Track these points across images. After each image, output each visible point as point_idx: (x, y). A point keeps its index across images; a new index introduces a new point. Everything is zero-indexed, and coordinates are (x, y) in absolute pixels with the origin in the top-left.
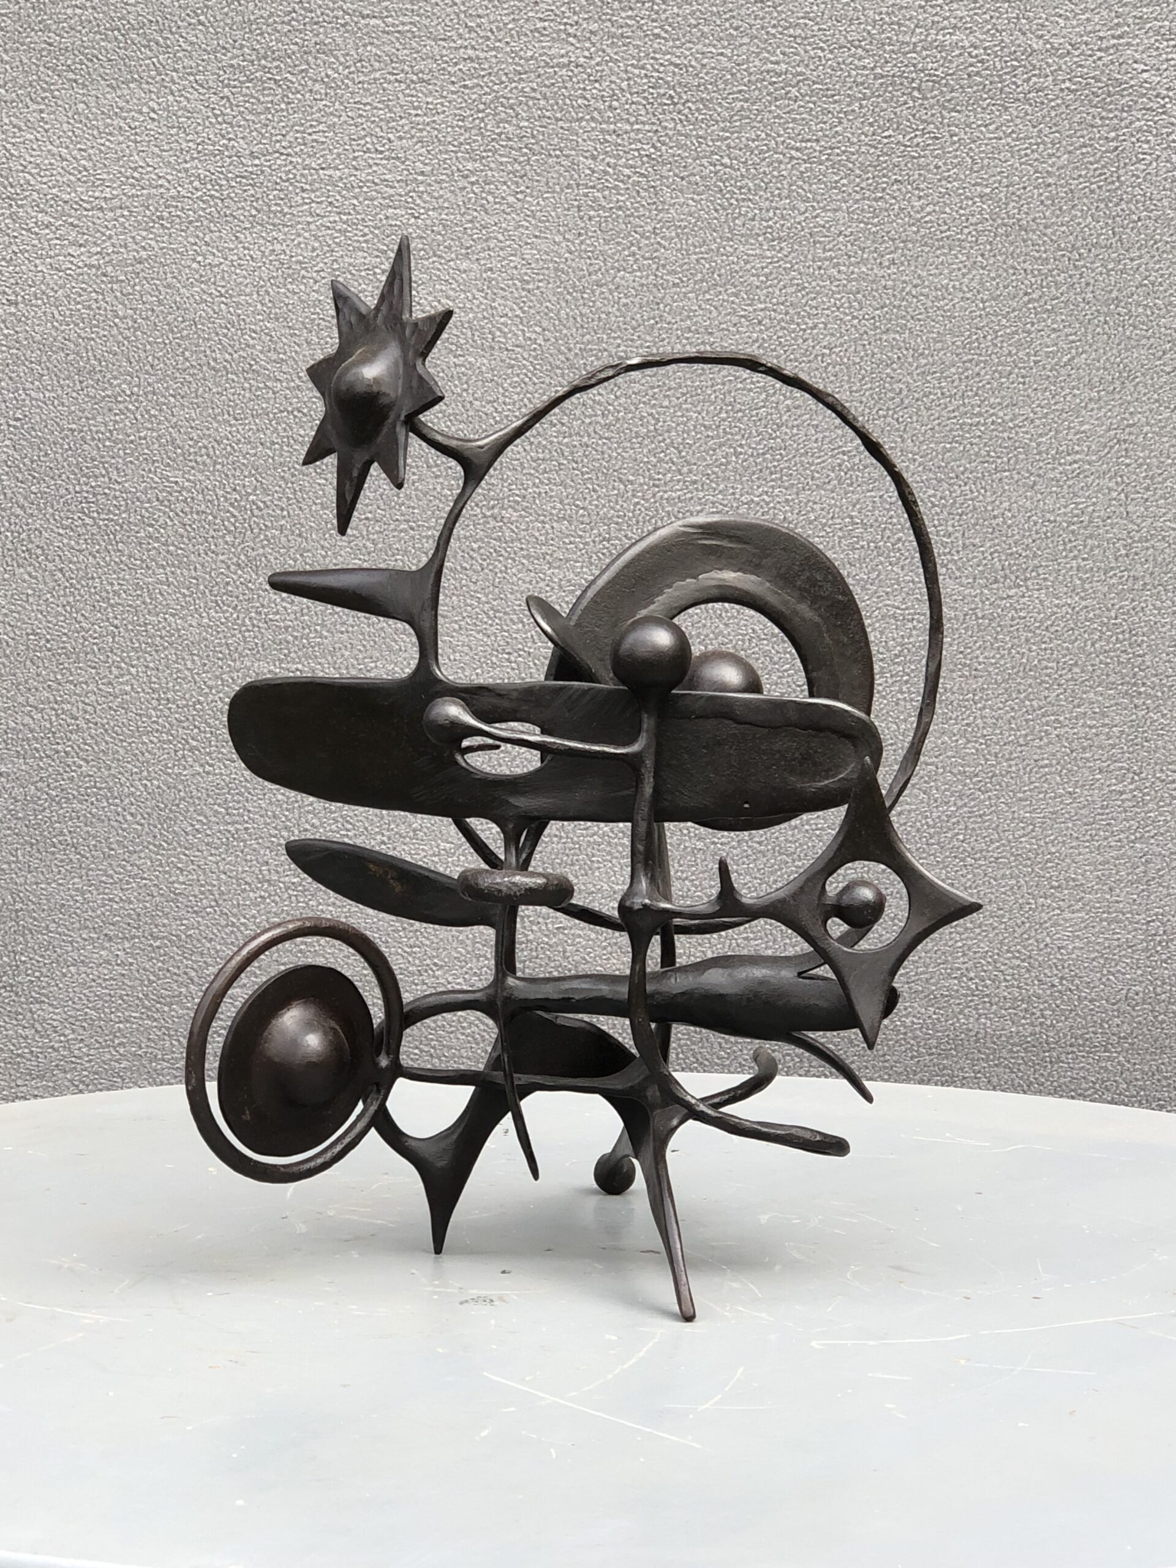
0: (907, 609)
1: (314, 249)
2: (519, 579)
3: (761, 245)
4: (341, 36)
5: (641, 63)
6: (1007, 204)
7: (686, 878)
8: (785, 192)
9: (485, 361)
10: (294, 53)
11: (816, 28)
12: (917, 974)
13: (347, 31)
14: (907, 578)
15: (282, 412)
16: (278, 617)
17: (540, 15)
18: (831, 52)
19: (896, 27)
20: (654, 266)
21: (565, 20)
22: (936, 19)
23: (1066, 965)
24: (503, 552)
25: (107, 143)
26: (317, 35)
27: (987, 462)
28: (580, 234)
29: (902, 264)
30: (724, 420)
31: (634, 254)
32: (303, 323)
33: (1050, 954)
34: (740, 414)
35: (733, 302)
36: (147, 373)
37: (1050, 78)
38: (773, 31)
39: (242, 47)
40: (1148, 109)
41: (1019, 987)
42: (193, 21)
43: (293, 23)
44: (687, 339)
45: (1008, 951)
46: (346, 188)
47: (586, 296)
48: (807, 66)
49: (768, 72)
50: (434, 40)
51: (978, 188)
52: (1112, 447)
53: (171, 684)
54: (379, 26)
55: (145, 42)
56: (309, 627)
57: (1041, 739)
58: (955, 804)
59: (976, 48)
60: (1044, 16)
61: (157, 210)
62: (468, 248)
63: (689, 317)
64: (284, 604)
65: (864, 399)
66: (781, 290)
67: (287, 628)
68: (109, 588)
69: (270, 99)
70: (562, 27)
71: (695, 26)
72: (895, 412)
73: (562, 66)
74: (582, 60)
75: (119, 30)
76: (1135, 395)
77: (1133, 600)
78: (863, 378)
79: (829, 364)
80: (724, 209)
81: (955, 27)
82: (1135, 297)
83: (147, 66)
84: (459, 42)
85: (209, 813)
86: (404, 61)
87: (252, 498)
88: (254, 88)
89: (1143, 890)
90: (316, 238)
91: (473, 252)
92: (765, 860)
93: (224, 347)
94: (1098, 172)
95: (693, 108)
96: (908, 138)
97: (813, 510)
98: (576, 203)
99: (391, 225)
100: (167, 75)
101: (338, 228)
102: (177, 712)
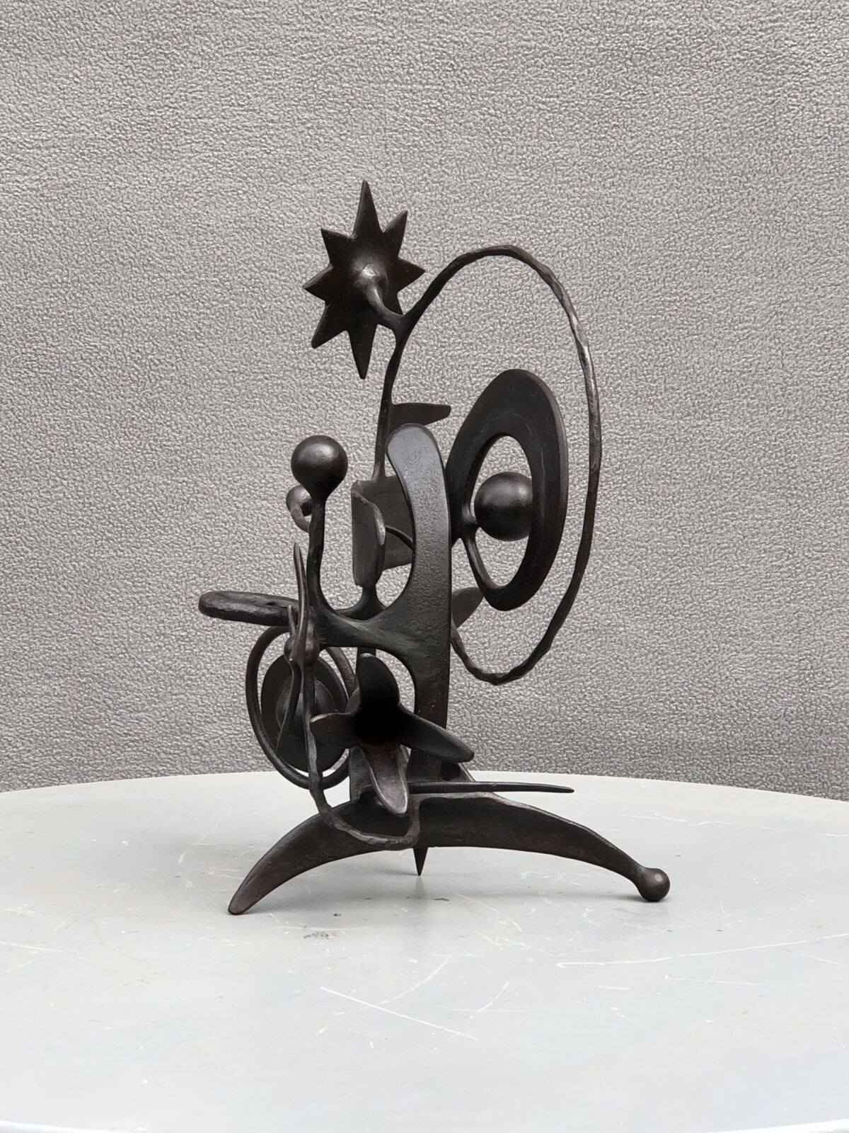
0: (624, 435)
1: (194, 177)
2: (344, 415)
3: (517, 172)
4: (212, 22)
5: (430, 41)
6: (695, 142)
7: (467, 631)
8: (535, 134)
9: (319, 257)
10: (178, 34)
11: (556, 15)
12: (633, 698)
13: (217, 18)
14: (625, 413)
15: (171, 294)
16: (169, 443)
17: (356, 6)
18: (567, 32)
19: (614, 14)
20: (441, 188)
21: (375, 10)
22: (643, 8)
23: (741, 692)
24: (332, 395)
25: (43, 100)
26: (195, 21)
27: (682, 328)
28: (387, 165)
29: (619, 185)
30: (492, 299)
31: (426, 179)
32: (186, 230)
33: (730, 683)
34: (503, 295)
35: (497, 214)
36: (73, 266)
37: (725, 51)
38: (525, 17)
39: (141, 30)
40: (796, 73)
41: (707, 708)
42: (105, 11)
43: (178, 12)
44: (465, 240)
45: (699, 682)
46: (217, 132)
47: (391, 209)
48: (550, 42)
49: (522, 47)
50: (281, 24)
51: (674, 131)
52: (771, 317)
53: (92, 492)
54: (240, 14)
55: (70, 27)
56: (192, 450)
57: (722, 528)
58: (660, 576)
59: (671, 29)
60: (721, 6)
61: (80, 148)
62: (305, 175)
63: (466, 224)
64: (174, 434)
65: (593, 283)
66: (532, 205)
67: (176, 451)
68: (47, 422)
69: (161, 67)
70: (373, 15)
71: (469, 14)
72: (615, 293)
73: (373, 43)
74: (387, 39)
75: (51, 18)
76: (788, 280)
77: (787, 428)
78: (592, 268)
79: (567, 258)
80: (491, 146)
81: (656, 14)
82: (788, 209)
83: (72, 44)
84: (298, 26)
85: (121, 585)
86: (258, 40)
87: (150, 357)
88: (150, 59)
89: (796, 637)
90: (196, 168)
91: (310, 178)
92: (523, 617)
93: (129, 247)
94: (760, 119)
95: (468, 73)
96: (623, 94)
97: (556, 364)
98: (383, 142)
99: (250, 159)
100: (86, 50)
101: (211, 161)
102: (97, 513)
